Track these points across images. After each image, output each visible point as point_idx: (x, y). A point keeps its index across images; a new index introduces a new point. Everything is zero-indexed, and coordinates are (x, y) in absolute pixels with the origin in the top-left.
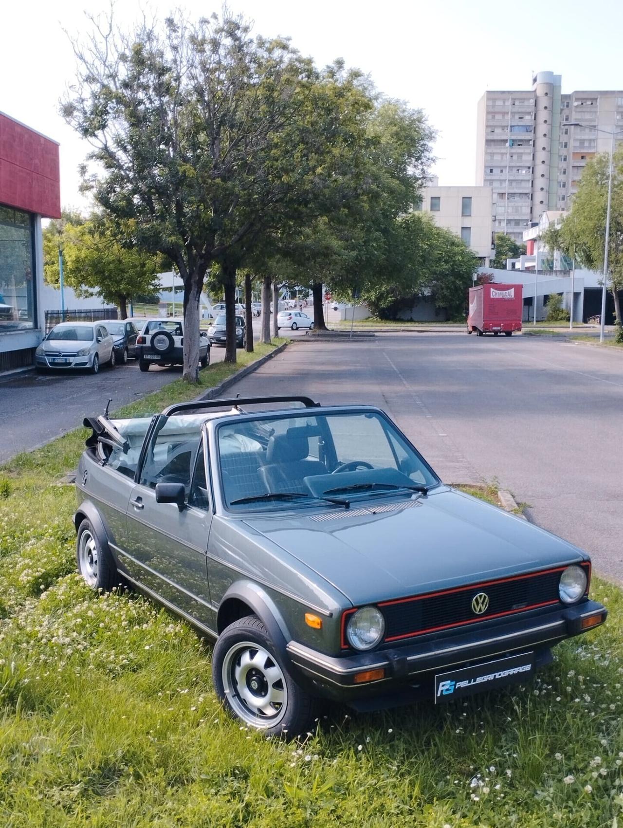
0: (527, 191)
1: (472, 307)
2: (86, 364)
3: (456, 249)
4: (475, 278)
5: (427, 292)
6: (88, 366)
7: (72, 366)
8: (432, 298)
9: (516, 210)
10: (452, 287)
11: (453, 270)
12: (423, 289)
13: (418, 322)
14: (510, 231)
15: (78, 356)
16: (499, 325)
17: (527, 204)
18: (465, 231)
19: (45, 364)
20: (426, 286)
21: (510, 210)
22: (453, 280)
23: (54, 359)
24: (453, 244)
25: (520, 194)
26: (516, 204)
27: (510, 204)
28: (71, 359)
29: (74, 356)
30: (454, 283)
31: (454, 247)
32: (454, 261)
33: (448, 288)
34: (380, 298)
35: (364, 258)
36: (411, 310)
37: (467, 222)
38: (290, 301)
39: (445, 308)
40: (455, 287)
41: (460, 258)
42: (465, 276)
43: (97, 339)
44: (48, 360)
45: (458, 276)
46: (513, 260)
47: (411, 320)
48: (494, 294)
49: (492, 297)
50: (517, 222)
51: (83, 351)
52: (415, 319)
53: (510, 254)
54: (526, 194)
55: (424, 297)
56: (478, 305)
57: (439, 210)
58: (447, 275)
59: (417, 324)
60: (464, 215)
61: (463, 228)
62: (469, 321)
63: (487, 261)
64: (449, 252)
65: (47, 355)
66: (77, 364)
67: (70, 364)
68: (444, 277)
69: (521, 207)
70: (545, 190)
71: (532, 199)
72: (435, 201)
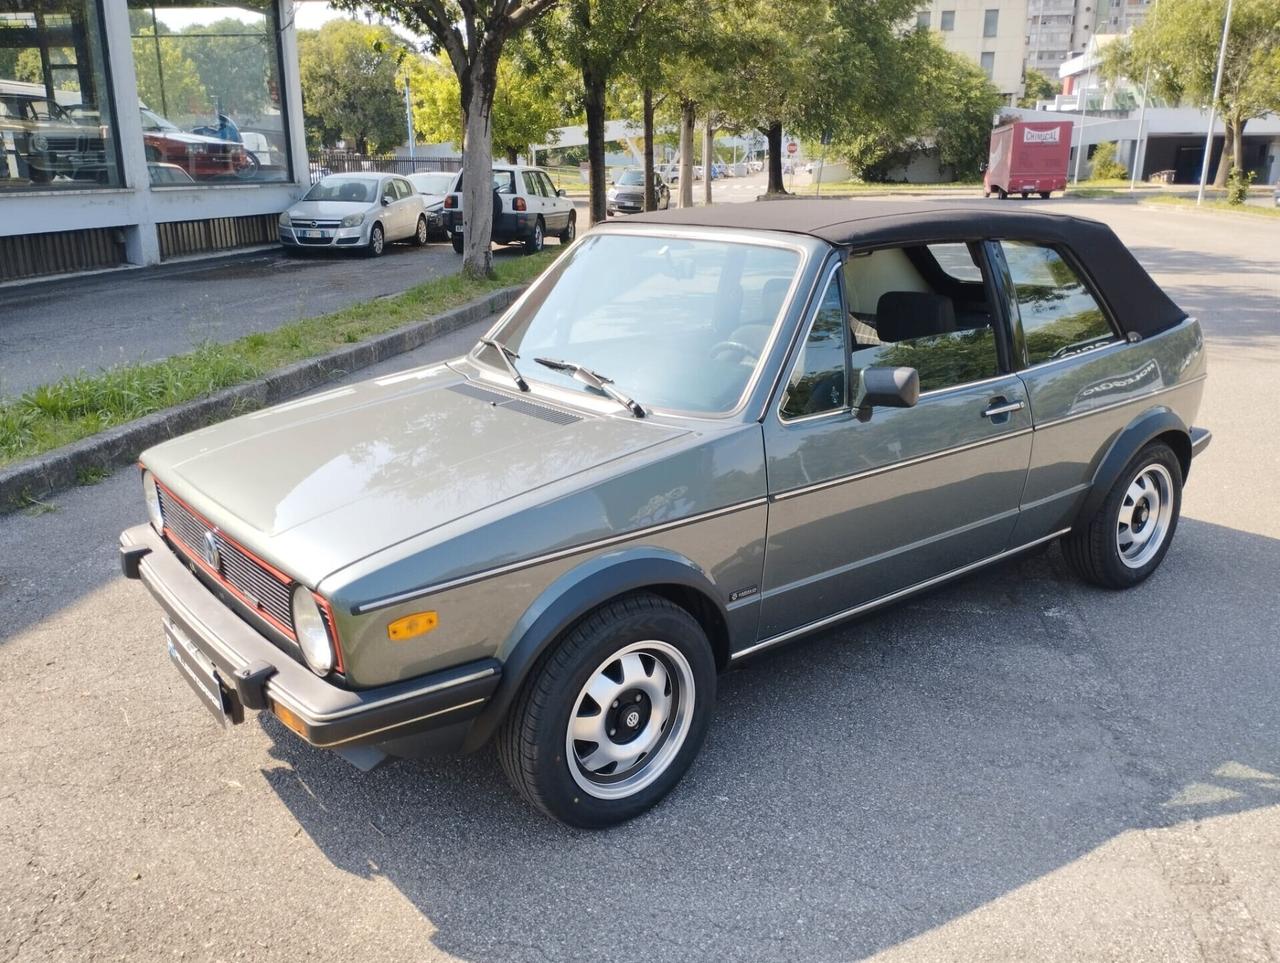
0: (1066, 13)
1: (995, 157)
2: (356, 240)
3: (974, 81)
4: (996, 121)
5: (929, 143)
6: (360, 243)
7: (334, 243)
8: (936, 152)
9: (1052, 38)
10: (964, 135)
11: (967, 110)
12: (924, 138)
13: (915, 183)
14: (1043, 66)
15: (343, 226)
16: (1033, 183)
17: (1066, 30)
18: (987, 59)
19: (291, 240)
20: (928, 135)
21: (1044, 39)
22: (966, 124)
23: (304, 232)
24: (970, 74)
25: (1058, 16)
26: (1054, 31)
27: (1044, 30)
28: (331, 232)
29: (336, 226)
30: (967, 129)
31: (971, 79)
32: (969, 98)
33: (958, 135)
34: (866, 150)
35: (840, 82)
36: (905, 168)
37: (990, 46)
38: (756, 163)
39: (951, 165)
40: (969, 135)
41: (978, 94)
42: (984, 118)
43: (382, 198)
44: (295, 233)
45: (973, 118)
46: (1045, 102)
47: (905, 181)
48: (1030, 136)
49: (1025, 140)
50: (1052, 55)
51: (352, 218)
52: (909, 180)
53: (1040, 96)
54: (1067, 16)
55: (924, 151)
56: (1004, 153)
57: (952, 29)
58: (958, 118)
59: (912, 186)
60: (986, 35)
61: (983, 54)
62: (986, 179)
63: (1014, 98)
64: (964, 84)
65: (294, 225)
66: (341, 241)
67: (330, 240)
68: (953, 120)
69: (1058, 34)
70: (1092, 11)
71: (1074, 23)
72: (948, 17)
